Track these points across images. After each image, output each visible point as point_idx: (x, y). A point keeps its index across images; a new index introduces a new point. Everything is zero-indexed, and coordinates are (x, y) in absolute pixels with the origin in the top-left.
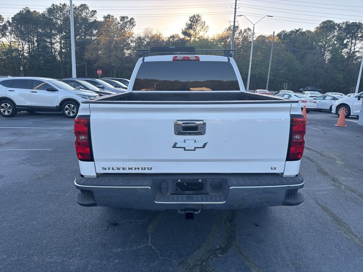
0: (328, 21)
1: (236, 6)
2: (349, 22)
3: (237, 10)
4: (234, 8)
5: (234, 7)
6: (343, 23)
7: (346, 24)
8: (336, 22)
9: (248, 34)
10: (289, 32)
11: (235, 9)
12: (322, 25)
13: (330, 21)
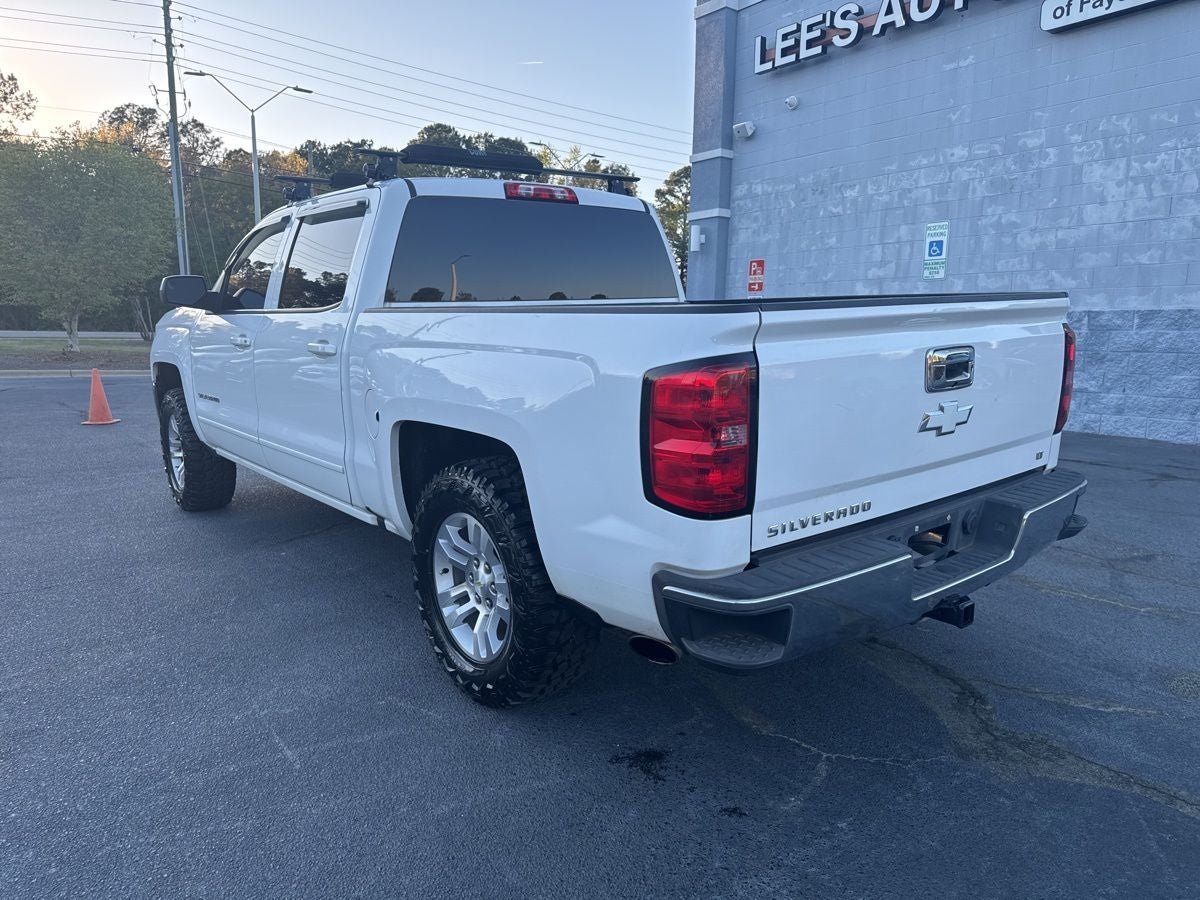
0: (439, 125)
1: (168, 36)
2: (491, 136)
3: (177, 52)
4: (164, 42)
5: (163, 40)
6: (479, 137)
7: (487, 141)
8: (461, 133)
9: (197, 141)
10: (332, 149)
11: (169, 46)
12: (426, 136)
13: (445, 127)
